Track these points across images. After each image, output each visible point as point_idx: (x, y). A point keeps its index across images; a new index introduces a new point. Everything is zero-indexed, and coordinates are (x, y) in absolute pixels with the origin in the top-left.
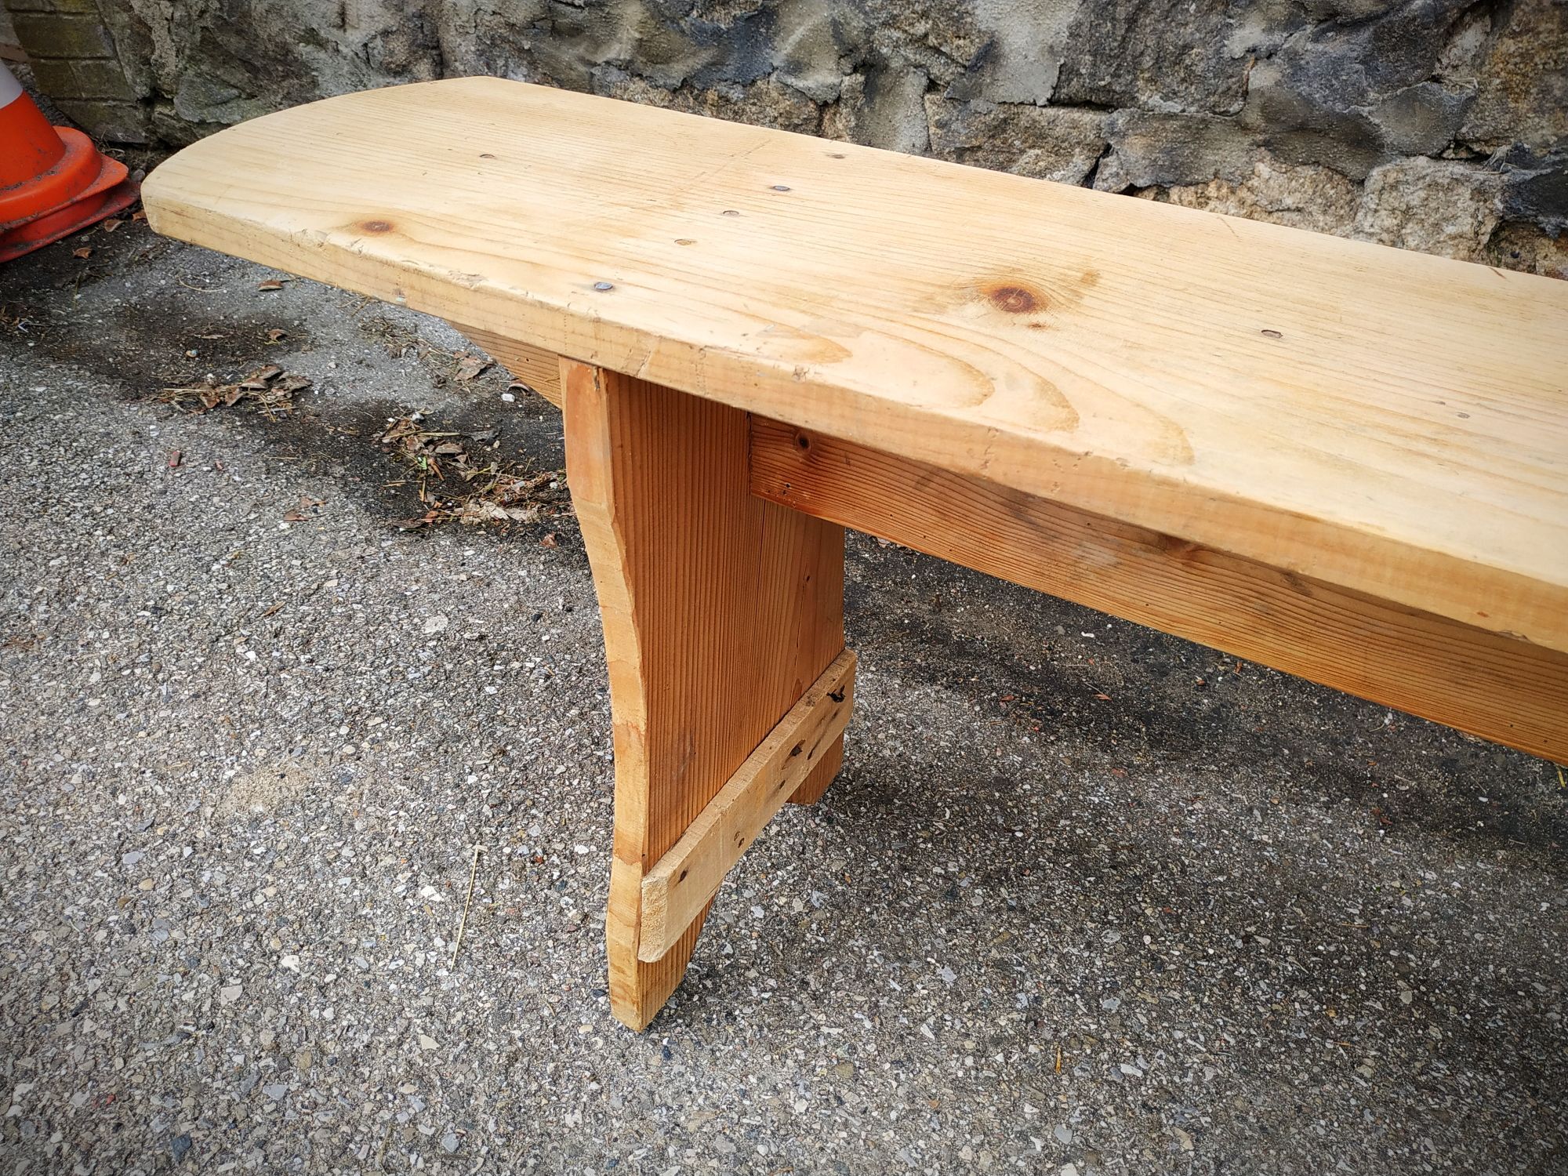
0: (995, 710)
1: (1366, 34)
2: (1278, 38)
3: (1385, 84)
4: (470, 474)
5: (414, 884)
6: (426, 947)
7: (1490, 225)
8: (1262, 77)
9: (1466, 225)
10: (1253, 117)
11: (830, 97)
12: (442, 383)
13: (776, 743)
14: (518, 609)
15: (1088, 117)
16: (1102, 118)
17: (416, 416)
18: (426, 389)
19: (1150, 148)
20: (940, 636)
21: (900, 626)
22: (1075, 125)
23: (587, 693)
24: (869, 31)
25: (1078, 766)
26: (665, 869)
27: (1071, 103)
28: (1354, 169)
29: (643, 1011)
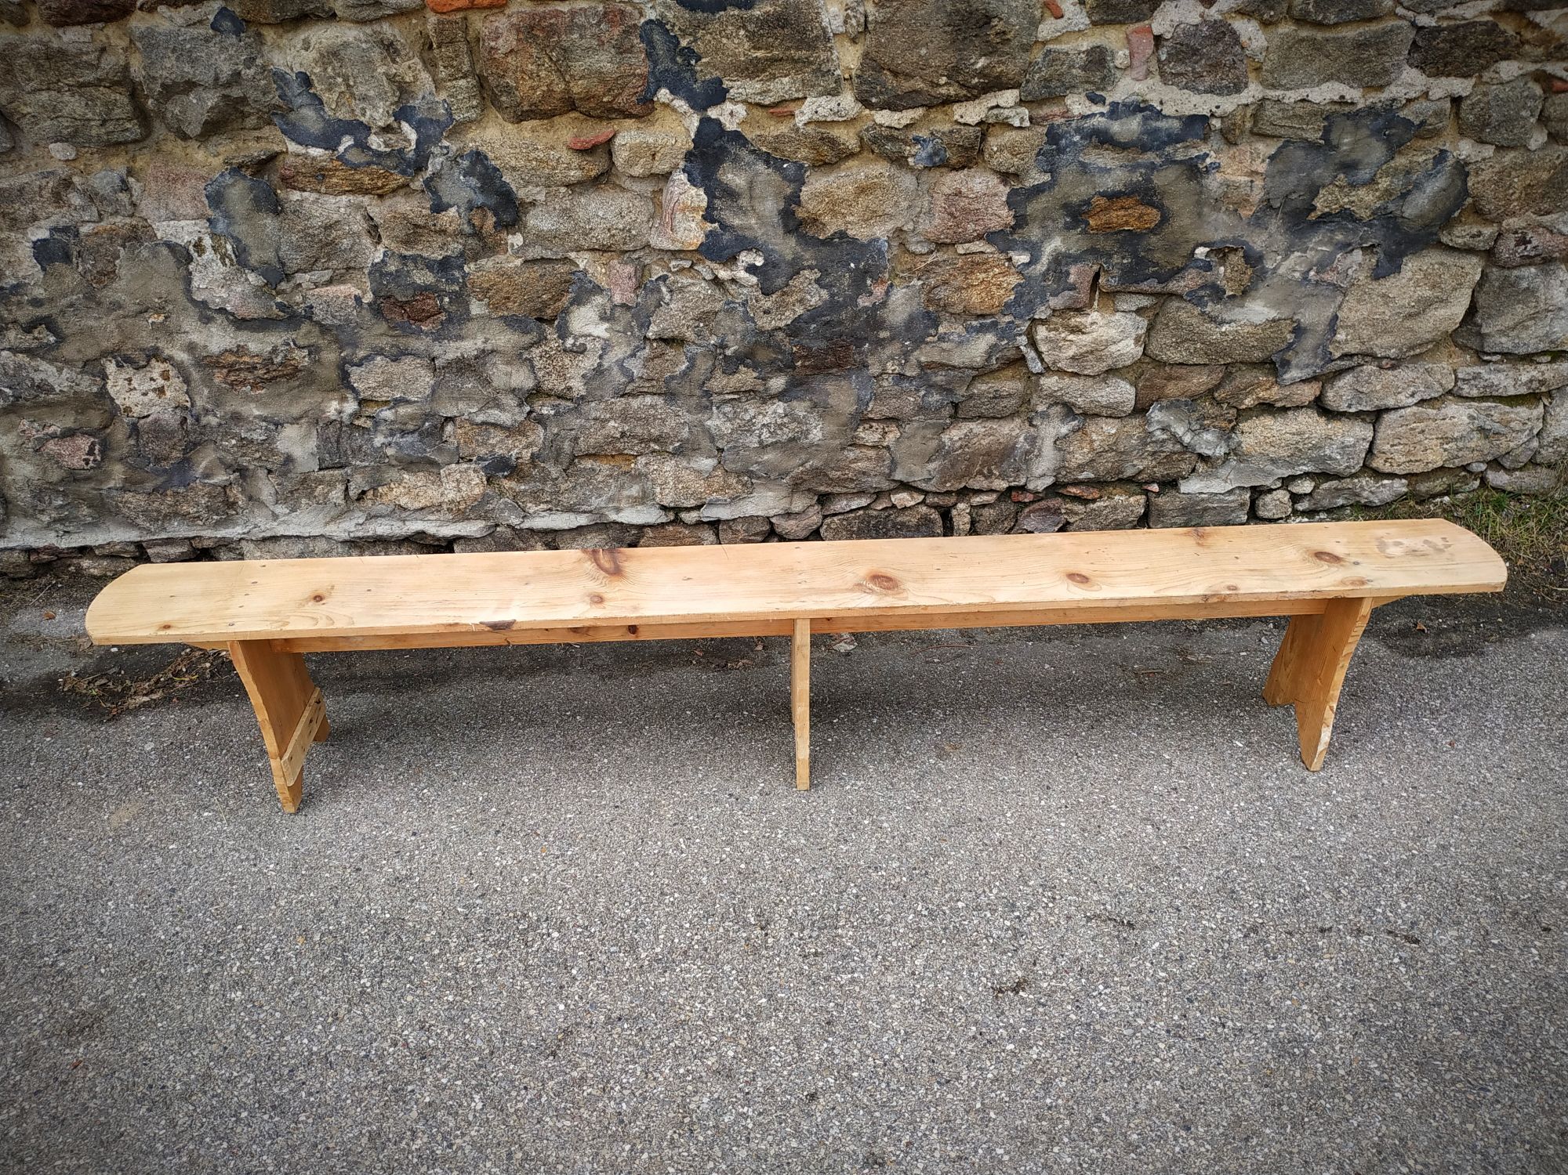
0: (380, 693)
1: (416, 435)
2: (390, 439)
3: (430, 446)
4: (119, 689)
5: (199, 815)
6: (215, 825)
7: (484, 479)
8: (390, 451)
9: (477, 480)
10: (394, 462)
11: (227, 483)
12: (75, 655)
13: (303, 719)
14: (179, 729)
15: (336, 472)
16: (342, 471)
17: (73, 674)
18: (67, 660)
19: (364, 478)
20: (353, 677)
21: (337, 679)
22: (332, 475)
23: (225, 744)
24: (236, 459)
25: (410, 699)
26: (286, 757)
27: (327, 468)
28: (435, 470)
29: (294, 805)
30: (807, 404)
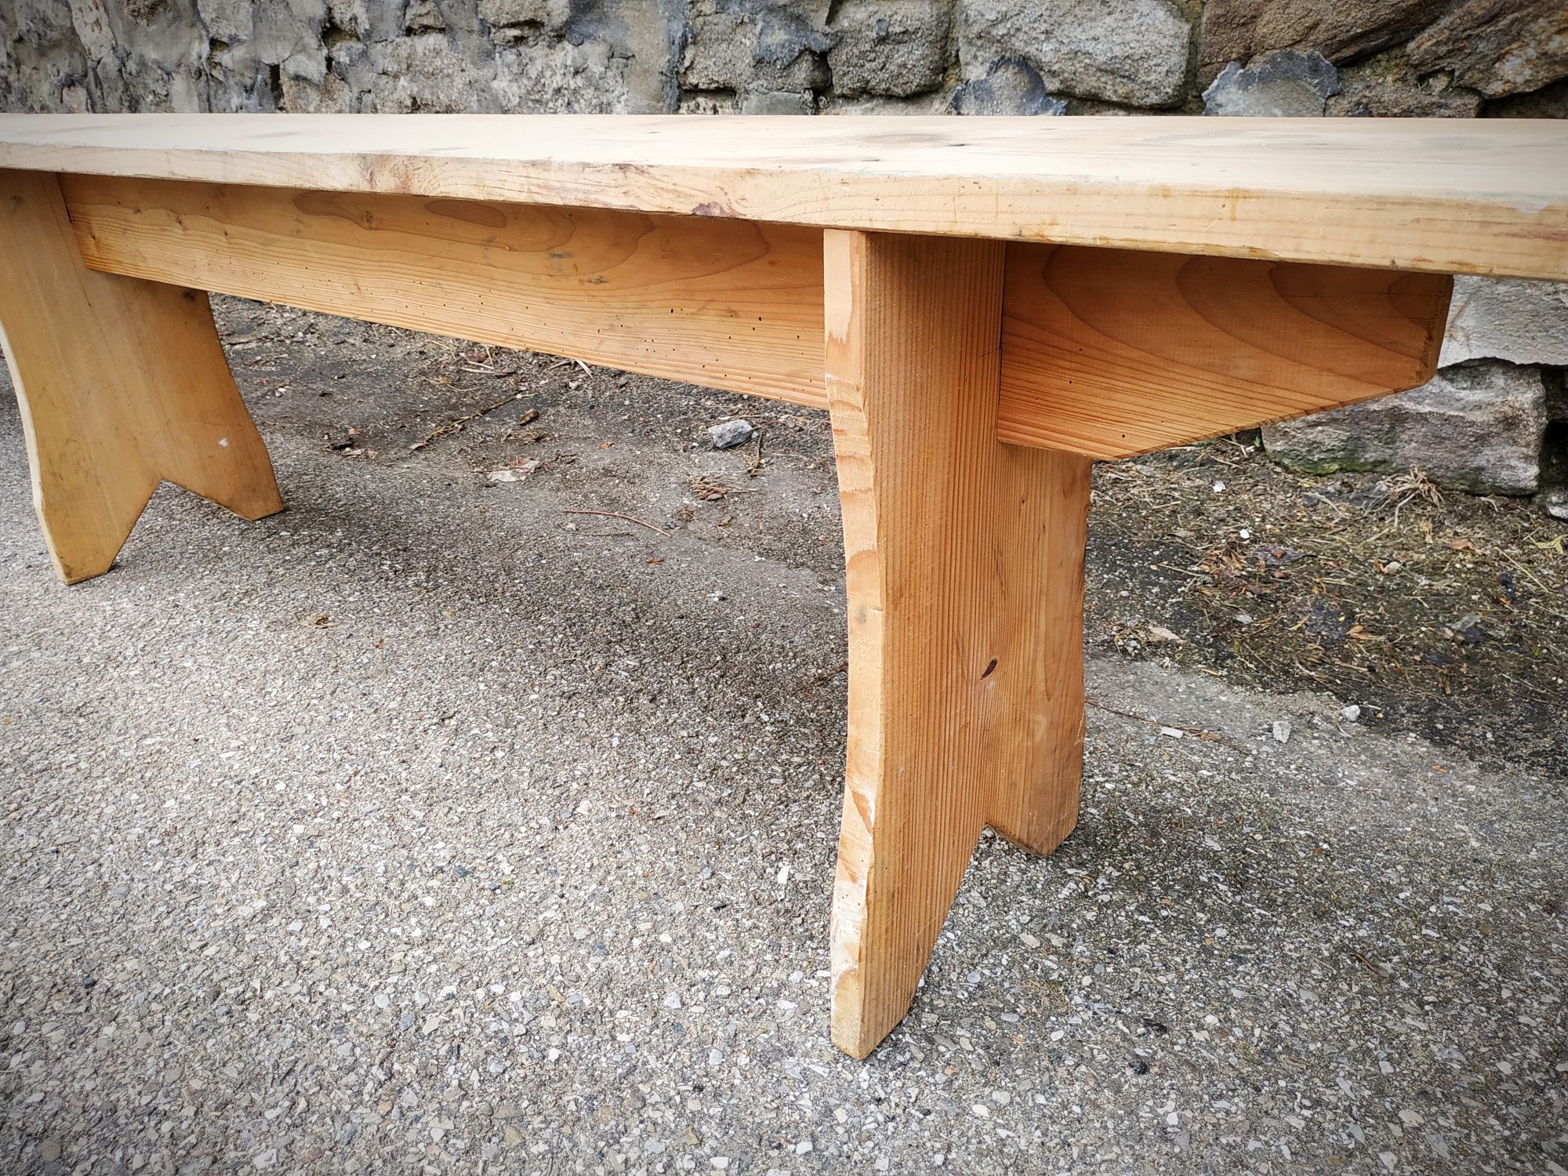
30: (601, 49)
